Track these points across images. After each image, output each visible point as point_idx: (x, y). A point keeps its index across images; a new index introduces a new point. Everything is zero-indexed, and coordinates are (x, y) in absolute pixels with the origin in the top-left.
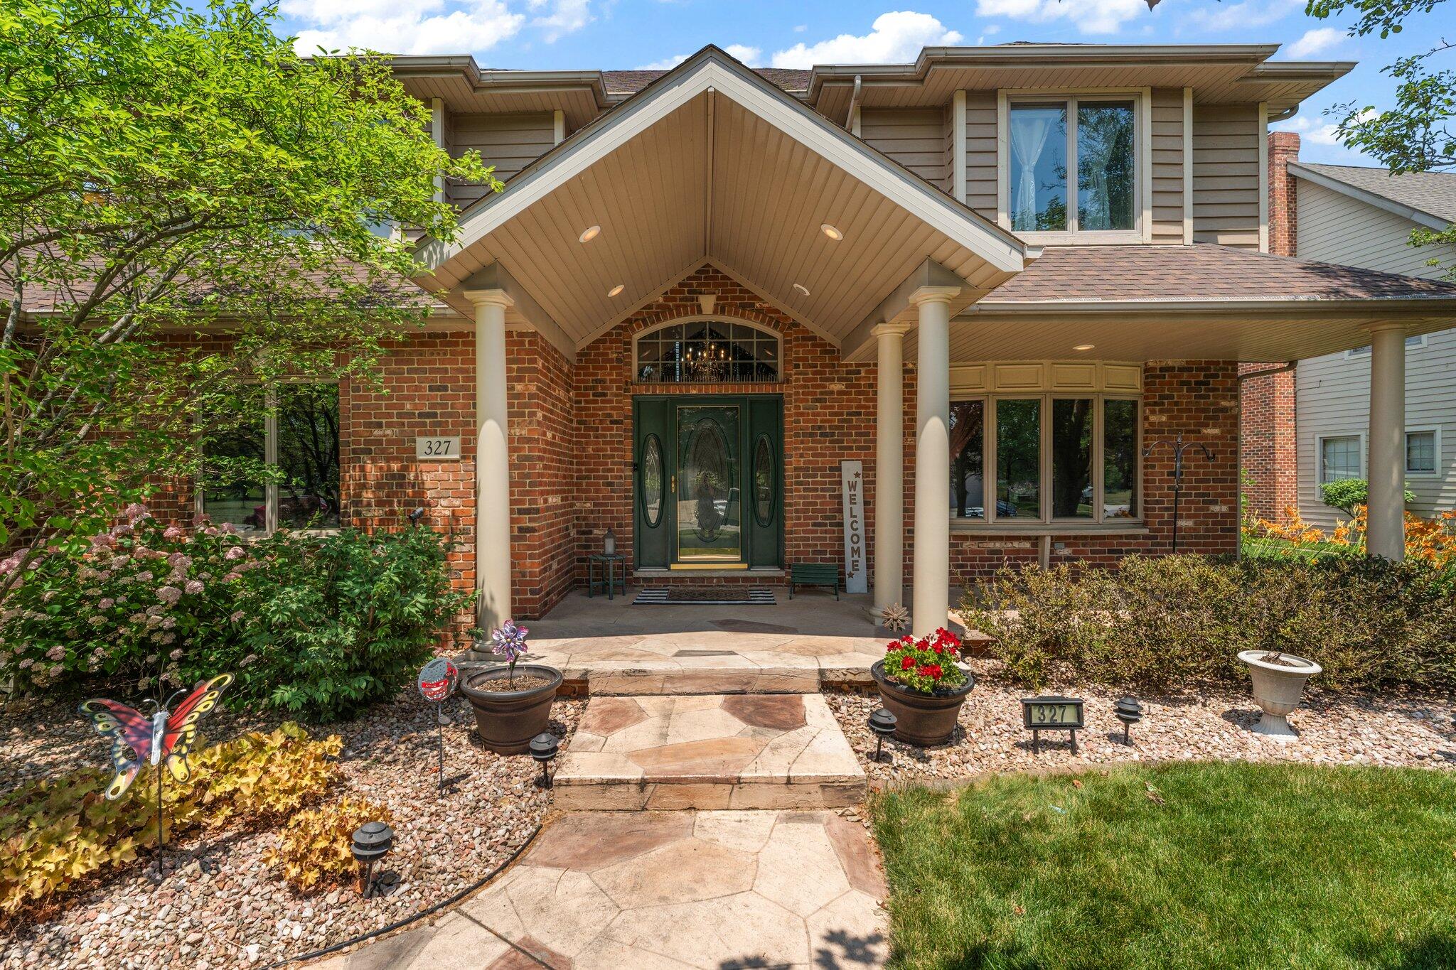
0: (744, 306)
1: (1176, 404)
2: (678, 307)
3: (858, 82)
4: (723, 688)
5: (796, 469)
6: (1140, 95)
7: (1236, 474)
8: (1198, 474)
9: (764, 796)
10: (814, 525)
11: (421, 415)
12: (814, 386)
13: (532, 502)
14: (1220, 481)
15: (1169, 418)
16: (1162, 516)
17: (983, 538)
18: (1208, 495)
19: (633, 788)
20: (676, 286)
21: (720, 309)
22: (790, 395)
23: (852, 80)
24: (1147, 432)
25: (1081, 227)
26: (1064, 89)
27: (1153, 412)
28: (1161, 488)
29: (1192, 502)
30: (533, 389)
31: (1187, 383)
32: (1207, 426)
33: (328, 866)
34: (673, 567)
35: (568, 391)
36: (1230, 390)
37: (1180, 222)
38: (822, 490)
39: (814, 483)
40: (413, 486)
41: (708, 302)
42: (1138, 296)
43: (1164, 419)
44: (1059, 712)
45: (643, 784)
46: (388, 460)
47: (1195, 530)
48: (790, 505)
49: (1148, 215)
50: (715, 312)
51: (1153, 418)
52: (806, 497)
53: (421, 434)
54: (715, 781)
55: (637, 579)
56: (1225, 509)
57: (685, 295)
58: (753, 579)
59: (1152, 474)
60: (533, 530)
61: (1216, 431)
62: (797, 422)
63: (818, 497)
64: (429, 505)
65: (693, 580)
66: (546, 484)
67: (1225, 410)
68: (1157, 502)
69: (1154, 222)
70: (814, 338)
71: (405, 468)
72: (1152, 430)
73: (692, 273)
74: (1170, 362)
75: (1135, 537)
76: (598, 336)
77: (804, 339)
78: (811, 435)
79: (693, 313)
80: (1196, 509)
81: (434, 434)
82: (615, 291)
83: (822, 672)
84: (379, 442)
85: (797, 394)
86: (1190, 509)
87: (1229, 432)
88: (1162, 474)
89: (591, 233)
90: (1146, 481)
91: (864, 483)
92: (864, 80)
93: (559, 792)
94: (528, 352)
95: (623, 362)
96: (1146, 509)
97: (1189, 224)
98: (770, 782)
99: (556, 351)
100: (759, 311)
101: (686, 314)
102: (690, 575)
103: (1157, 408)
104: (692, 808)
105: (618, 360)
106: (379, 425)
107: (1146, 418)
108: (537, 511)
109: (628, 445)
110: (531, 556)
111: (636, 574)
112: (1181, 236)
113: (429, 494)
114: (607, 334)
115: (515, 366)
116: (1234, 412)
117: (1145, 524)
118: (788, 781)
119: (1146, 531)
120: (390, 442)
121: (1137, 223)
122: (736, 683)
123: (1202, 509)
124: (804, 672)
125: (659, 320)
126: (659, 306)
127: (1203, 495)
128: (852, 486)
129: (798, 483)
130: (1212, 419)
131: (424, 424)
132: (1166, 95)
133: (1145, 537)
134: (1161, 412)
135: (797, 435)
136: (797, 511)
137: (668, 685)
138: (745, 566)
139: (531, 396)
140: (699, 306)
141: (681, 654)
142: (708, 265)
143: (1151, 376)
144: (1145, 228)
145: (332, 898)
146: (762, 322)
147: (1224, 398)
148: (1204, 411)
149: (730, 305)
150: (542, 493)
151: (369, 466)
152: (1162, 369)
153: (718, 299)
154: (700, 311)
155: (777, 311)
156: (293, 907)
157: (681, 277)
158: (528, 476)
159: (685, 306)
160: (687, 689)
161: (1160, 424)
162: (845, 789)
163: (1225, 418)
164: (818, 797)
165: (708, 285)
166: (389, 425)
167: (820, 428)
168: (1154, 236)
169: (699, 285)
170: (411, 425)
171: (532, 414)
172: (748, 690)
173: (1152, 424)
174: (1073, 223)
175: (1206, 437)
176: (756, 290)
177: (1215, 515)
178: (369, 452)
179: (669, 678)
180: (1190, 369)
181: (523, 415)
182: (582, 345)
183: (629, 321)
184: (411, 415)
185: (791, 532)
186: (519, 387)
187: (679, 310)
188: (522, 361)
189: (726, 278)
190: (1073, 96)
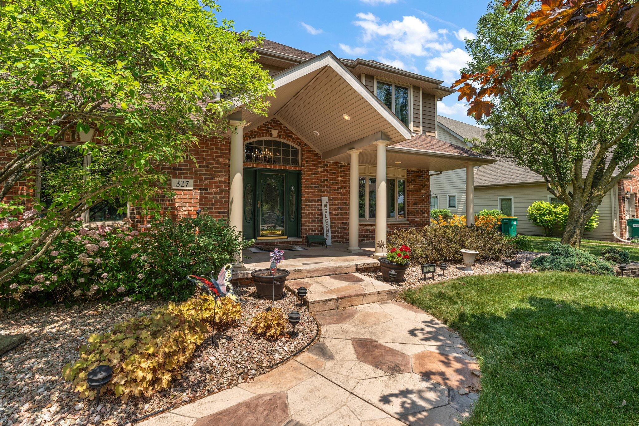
0: (288, 136)
1: (415, 182)
2: (263, 133)
4: (327, 274)
5: (306, 199)
6: (410, 87)
7: (429, 205)
8: (420, 204)
9: (371, 298)
10: (312, 221)
11: (174, 169)
12: (313, 169)
14: (426, 206)
15: (414, 187)
16: (412, 217)
17: (365, 225)
19: (335, 301)
20: (262, 124)
21: (279, 136)
22: (304, 171)
24: (408, 190)
26: (392, 80)
28: (412, 209)
29: (419, 213)
31: (418, 176)
32: (422, 189)
34: (259, 238)
36: (428, 179)
37: (419, 127)
38: (315, 208)
39: (312, 205)
40: (169, 201)
41: (275, 133)
43: (412, 187)
44: (430, 268)
45: (337, 299)
47: (419, 222)
48: (304, 213)
49: (412, 123)
50: (277, 137)
51: (410, 186)
52: (309, 210)
53: (173, 177)
54: (359, 295)
56: (427, 215)
57: (265, 129)
58: (290, 242)
59: (409, 204)
61: (425, 191)
62: (306, 181)
63: (313, 210)
64: (177, 209)
65: (267, 243)
67: (426, 185)
68: (411, 213)
69: (413, 126)
70: (313, 151)
73: (269, 120)
74: (414, 169)
75: (405, 224)
77: (309, 151)
78: (311, 187)
79: (269, 136)
81: (180, 178)
83: (357, 265)
85: (307, 171)
86: (418, 216)
87: (428, 192)
88: (412, 205)
91: (330, 205)
93: (312, 306)
94: (225, 146)
97: (421, 128)
98: (373, 294)
100: (294, 139)
101: (266, 136)
102: (266, 241)
103: (410, 183)
104: (352, 306)
107: (408, 186)
112: (420, 131)
113: (177, 205)
115: (219, 151)
116: (429, 186)
117: (408, 220)
118: (378, 293)
119: (408, 222)
121: (409, 125)
122: (331, 271)
123: (421, 215)
124: (352, 266)
125: (255, 137)
126: (255, 132)
127: (422, 211)
128: (325, 206)
129: (307, 205)
130: (424, 187)
131: (176, 173)
132: (417, 88)
133: (408, 224)
134: (412, 184)
135: (306, 187)
136: (306, 215)
137: (309, 274)
138: (286, 237)
140: (271, 134)
141: (304, 264)
142: (275, 118)
143: (409, 173)
146: (294, 143)
147: (426, 181)
148: (422, 185)
149: (283, 135)
152: (411, 171)
153: (279, 132)
154: (272, 136)
155: (300, 139)
157: (265, 121)
159: (266, 133)
160: (315, 275)
162: (392, 293)
163: (426, 187)
164: (386, 297)
165: (275, 126)
167: (314, 184)
168: (413, 130)
169: (271, 125)
170: (168, 173)
171: (226, 172)
172: (334, 273)
173: (409, 188)
175: (422, 193)
176: (293, 130)
177: (424, 217)
179: (309, 271)
180: (418, 172)
181: (222, 172)
184: (169, 169)
185: (304, 224)
186: (221, 160)
187: (263, 134)
188: (223, 149)
189: (281, 124)
190: (393, 83)
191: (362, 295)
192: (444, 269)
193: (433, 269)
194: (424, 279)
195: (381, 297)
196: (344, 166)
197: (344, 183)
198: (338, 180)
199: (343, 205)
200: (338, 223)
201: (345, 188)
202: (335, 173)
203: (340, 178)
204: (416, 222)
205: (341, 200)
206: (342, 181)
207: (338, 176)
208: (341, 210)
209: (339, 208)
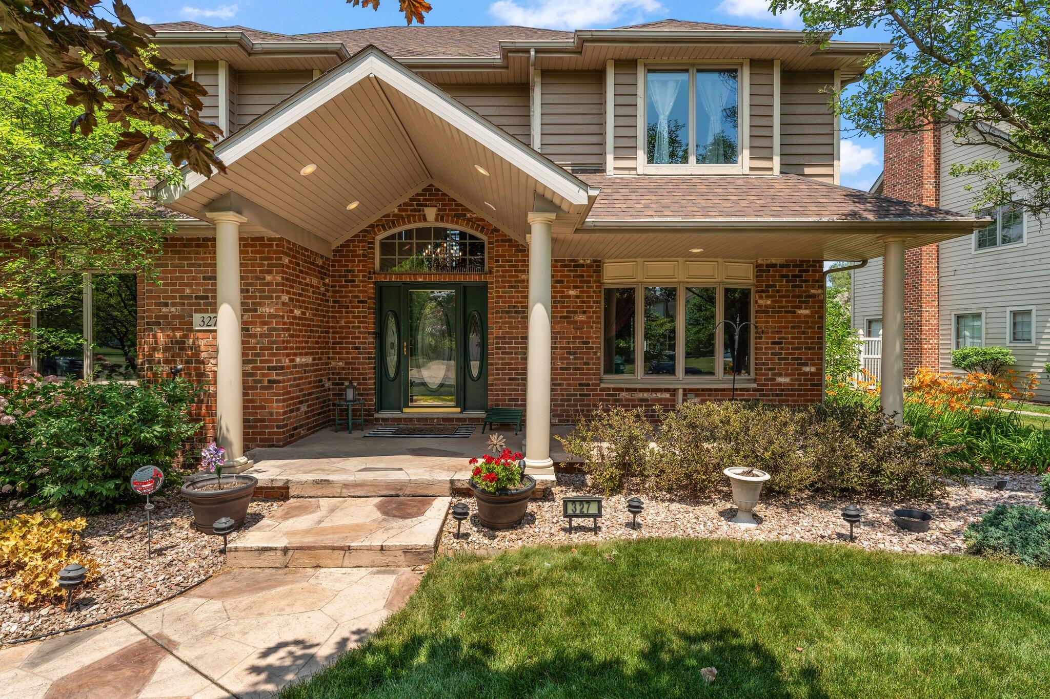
0: (458, 216)
1: (778, 291)
2: (409, 216)
3: (532, 54)
4: (383, 493)
5: (496, 338)
6: (741, 65)
7: (821, 343)
8: (793, 343)
9: (366, 558)
10: (510, 379)
11: (197, 298)
12: (510, 277)
13: (278, 361)
14: (810, 349)
15: (773, 302)
16: (768, 375)
17: (635, 390)
18: (801, 359)
19: (279, 553)
20: (407, 200)
21: (440, 218)
22: (492, 283)
23: (528, 52)
24: (757, 312)
25: (698, 161)
26: (684, 60)
27: (761, 297)
28: (766, 354)
29: (789, 364)
30: (279, 279)
31: (786, 276)
32: (800, 308)
33: (44, 592)
34: (405, 410)
35: (323, 279)
36: (817, 281)
37: (771, 159)
38: (516, 354)
39: (509, 348)
40: (192, 350)
41: (431, 213)
42: (711, 216)
43: (769, 302)
44: (586, 506)
45: (285, 550)
46: (173, 330)
47: (791, 384)
48: (492, 364)
49: (745, 152)
50: (436, 220)
51: (761, 302)
52: (503, 359)
53: (196, 311)
54: (334, 548)
55: (377, 419)
56: (813, 369)
57: (414, 207)
58: (464, 420)
59: (760, 343)
60: (278, 382)
61: (807, 312)
62: (498, 302)
63: (512, 359)
64: (203, 362)
65: (419, 420)
66: (292, 348)
67: (814, 296)
68: (764, 364)
69: (751, 159)
70: (510, 240)
71: (186, 336)
72: (762, 311)
73: (419, 190)
74: (774, 261)
75: (747, 390)
76: (349, 238)
77: (502, 241)
78: (508, 312)
79: (420, 221)
80: (792, 370)
81: (206, 311)
82: (353, 206)
83: (452, 482)
84: (166, 317)
85: (497, 282)
86: (787, 370)
87: (817, 312)
88: (767, 343)
89: (309, 169)
90: (756, 348)
92: (536, 51)
93: (230, 555)
94: (275, 252)
95: (367, 257)
96: (756, 369)
97: (777, 159)
98: (370, 549)
99: (307, 250)
100: (469, 220)
101: (415, 222)
102: (416, 416)
103: (764, 295)
104: (319, 566)
105: (364, 256)
106: (166, 305)
107: (756, 302)
108: (282, 368)
109: (371, 319)
110: (277, 401)
111: (376, 415)
112: (771, 169)
113: (203, 355)
114: (357, 236)
115: (266, 263)
116: (821, 298)
117: (755, 380)
118: (382, 548)
119: (755, 386)
120: (174, 317)
121: (739, 159)
122: (392, 489)
123: (796, 370)
124: (440, 481)
125: (394, 226)
126: (395, 215)
127: (797, 359)
129: (498, 348)
130: (804, 303)
131: (199, 304)
132: (760, 65)
133: (755, 390)
134: (767, 297)
135: (497, 312)
136: (497, 369)
137: (344, 491)
138: (459, 410)
139: (277, 284)
140: (424, 216)
141: (365, 470)
142: (431, 185)
143: (761, 270)
144: (744, 163)
145: (44, 611)
146: (472, 228)
147: (813, 288)
148: (800, 296)
149: (448, 215)
150: (288, 355)
151: (160, 335)
152: (767, 266)
153: (439, 210)
154: (425, 220)
155: (482, 220)
156: (17, 616)
157: (412, 193)
158: (275, 342)
159: (414, 216)
160: (358, 494)
161: (766, 306)
162: (419, 553)
163: (814, 302)
164: (402, 559)
165: (432, 200)
166: (174, 305)
167: (514, 307)
168: (752, 169)
169: (425, 200)
170: (189, 305)
171: (278, 298)
172: (401, 494)
173: (760, 306)
174: (692, 159)
175: (799, 316)
176: (468, 205)
177: (806, 374)
178: (159, 324)
179: (346, 485)
180: (788, 266)
181: (271, 298)
182: (336, 244)
183: (372, 226)
184: (190, 297)
185: (492, 385)
186: (269, 278)
187: (410, 219)
188: (271, 259)
189: (444, 194)
190: (693, 65)
191: (341, 548)
192: (635, 513)
193: (593, 509)
194: (569, 530)
195: (390, 559)
196: (582, 266)
197: (583, 302)
198: (569, 297)
199: (582, 348)
200: (569, 385)
201: (584, 312)
202: (562, 282)
203: (572, 292)
204: (780, 384)
205: (575, 338)
206: (577, 297)
207: (568, 287)
208: (575, 359)
209: (570, 353)
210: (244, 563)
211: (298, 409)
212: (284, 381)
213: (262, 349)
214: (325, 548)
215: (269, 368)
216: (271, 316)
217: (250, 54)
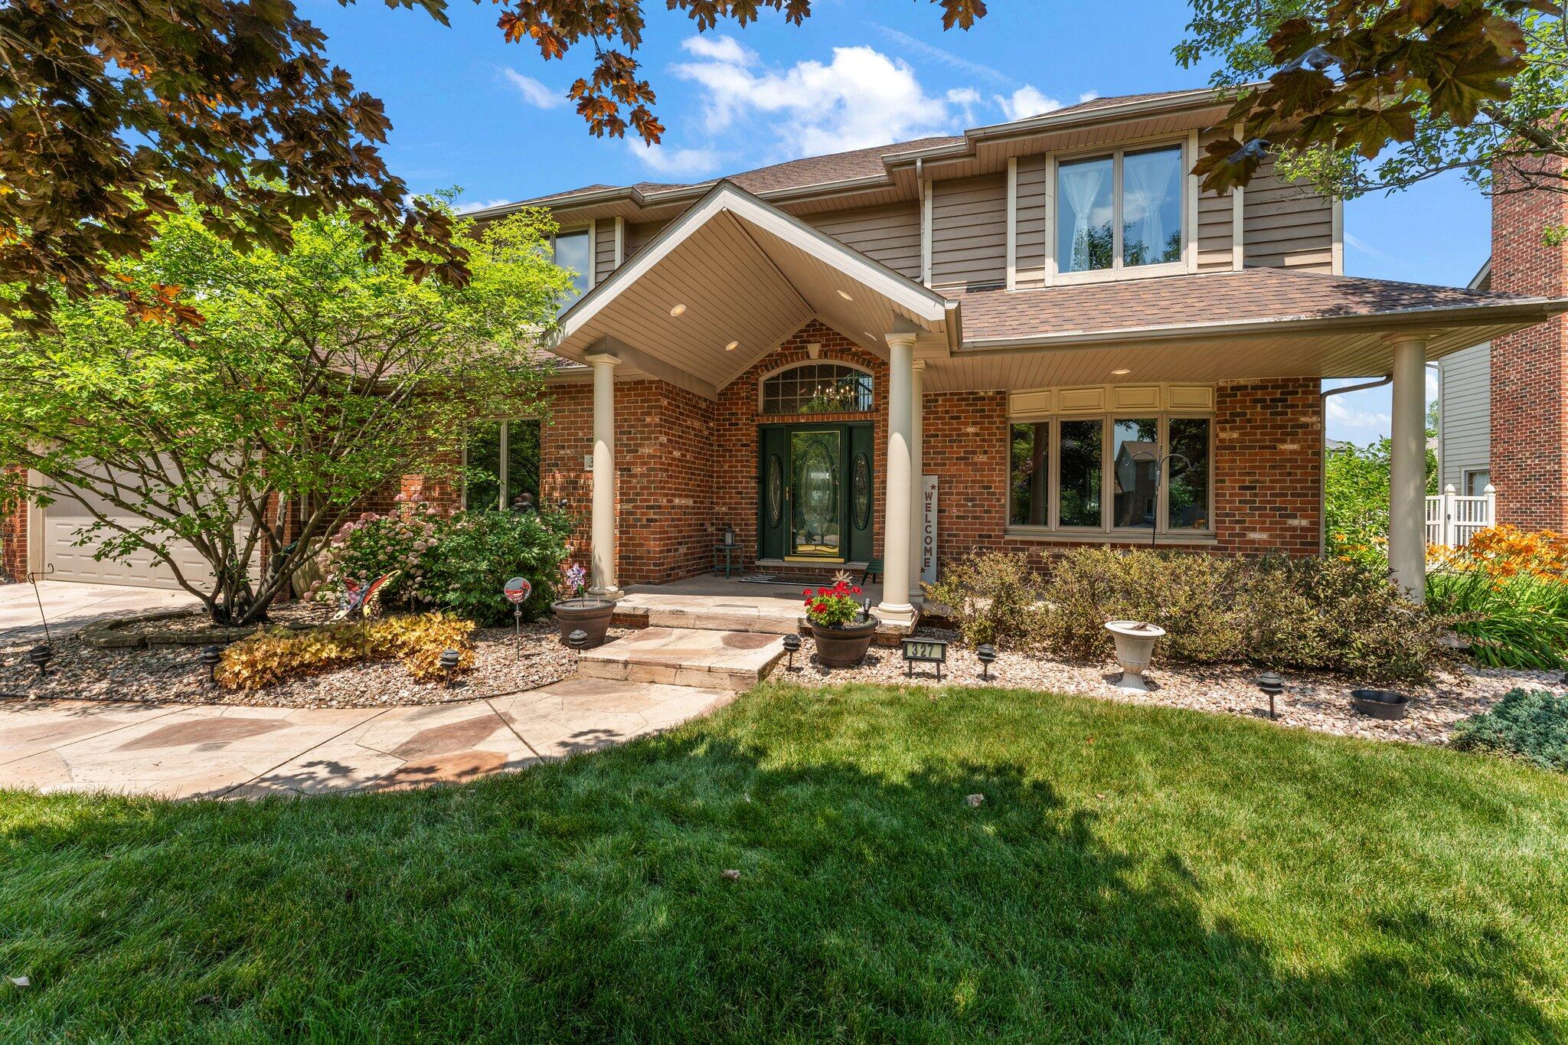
0: (842, 351)
1: (1249, 421)
2: (791, 354)
3: (919, 164)
6: (1186, 138)
7: (1319, 488)
8: (1273, 488)
9: (695, 678)
13: (656, 500)
14: (1299, 495)
15: (1241, 434)
16: (1234, 529)
17: (1048, 544)
18: (1286, 509)
19: (621, 666)
20: (790, 338)
21: (824, 354)
22: (879, 422)
23: (914, 163)
24: (1218, 448)
25: (1126, 265)
26: (1109, 142)
27: (1223, 429)
28: (1230, 502)
29: (1267, 516)
30: (657, 420)
31: (1263, 401)
32: (1284, 441)
33: (430, 670)
34: (787, 559)
35: (706, 422)
36: (1311, 406)
37: (1230, 250)
40: (583, 489)
41: (814, 349)
43: (1235, 435)
44: (928, 649)
45: (626, 664)
46: (569, 471)
47: (1269, 542)
48: (878, 512)
49: (1193, 247)
50: (820, 357)
51: (1223, 435)
53: (587, 453)
54: (667, 666)
55: (758, 567)
56: (1304, 523)
57: (796, 345)
59: (1222, 488)
60: (655, 521)
61: (1295, 447)
62: (885, 443)
65: (800, 569)
66: (670, 489)
67: (1305, 426)
68: (1228, 515)
69: (1200, 253)
71: (578, 476)
72: (1223, 446)
73: (802, 326)
74: (1242, 381)
75: (1203, 547)
76: (733, 379)
79: (803, 359)
80: (1271, 523)
82: (732, 346)
84: (562, 459)
86: (1264, 522)
87: (1309, 447)
88: (1234, 488)
89: (678, 310)
90: (1217, 495)
91: (940, 494)
92: (924, 161)
93: (581, 664)
94: (655, 394)
95: (751, 398)
96: (1217, 522)
97: (1238, 251)
98: (699, 669)
99: (688, 393)
100: (855, 354)
101: (798, 360)
103: (1228, 426)
104: (653, 682)
105: (747, 398)
106: (563, 447)
107: (1217, 435)
108: (659, 507)
109: (753, 462)
110: (655, 539)
111: (758, 563)
112: (1230, 263)
114: (741, 378)
115: (646, 405)
116: (1317, 427)
117: (1215, 536)
119: (1215, 542)
120: (570, 459)
121: (1183, 256)
122: (742, 624)
123: (1277, 523)
124: (788, 619)
125: (778, 366)
126: (778, 355)
127: (1279, 509)
128: (929, 497)
130: (1291, 435)
133: (1214, 548)
134: (1232, 429)
138: (842, 560)
139: (656, 425)
140: (808, 353)
142: (815, 320)
143: (1222, 394)
144: (1192, 257)
146: (858, 363)
147: (1305, 414)
148: (1281, 427)
149: (832, 350)
150: (665, 495)
151: (558, 475)
152: (1232, 388)
153: (823, 346)
154: (808, 357)
155: (869, 353)
157: (795, 330)
158: (653, 482)
159: (798, 354)
161: (1231, 440)
162: (743, 676)
163: (1305, 433)
164: (727, 682)
165: (815, 336)
166: (569, 447)
168: (1200, 266)
169: (808, 336)
170: (582, 447)
171: (656, 438)
172: (751, 629)
173: (1221, 441)
174: (1118, 261)
175: (1282, 452)
176: (853, 337)
177: (1294, 529)
178: (557, 465)
179: (699, 617)
180: (1266, 387)
181: (650, 438)
182: (721, 387)
183: (755, 367)
184: (582, 440)
185: (878, 534)
186: (648, 419)
187: (792, 357)
188: (650, 401)
189: (828, 329)
190: (1119, 148)
191: (673, 666)
192: (986, 662)
193: (936, 653)
194: (909, 675)
195: (718, 681)
196: (983, 399)
197: (984, 440)
198: (967, 435)
199: (982, 494)
200: (966, 536)
201: (985, 452)
202: (959, 418)
203: (971, 430)
204: (1253, 542)
205: (973, 482)
206: (977, 435)
207: (966, 424)
208: (974, 506)
209: (966, 500)
210: (592, 673)
211: (676, 550)
212: (660, 520)
213: (642, 488)
214: (659, 664)
215: (648, 507)
216: (650, 456)
217: (641, 207)
